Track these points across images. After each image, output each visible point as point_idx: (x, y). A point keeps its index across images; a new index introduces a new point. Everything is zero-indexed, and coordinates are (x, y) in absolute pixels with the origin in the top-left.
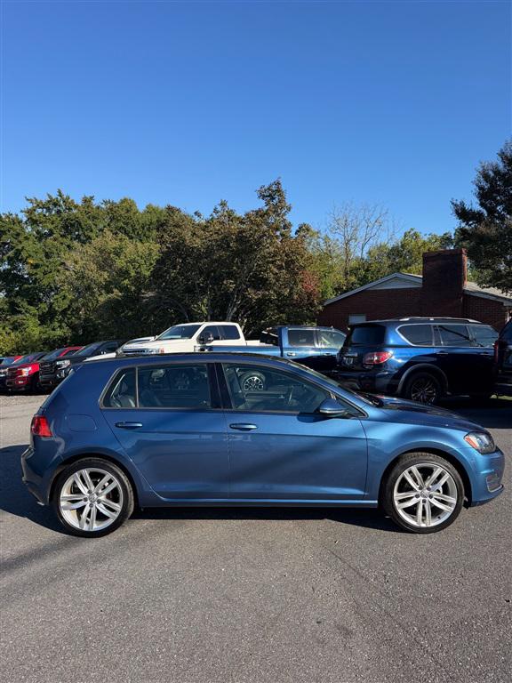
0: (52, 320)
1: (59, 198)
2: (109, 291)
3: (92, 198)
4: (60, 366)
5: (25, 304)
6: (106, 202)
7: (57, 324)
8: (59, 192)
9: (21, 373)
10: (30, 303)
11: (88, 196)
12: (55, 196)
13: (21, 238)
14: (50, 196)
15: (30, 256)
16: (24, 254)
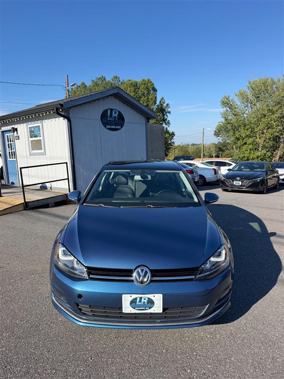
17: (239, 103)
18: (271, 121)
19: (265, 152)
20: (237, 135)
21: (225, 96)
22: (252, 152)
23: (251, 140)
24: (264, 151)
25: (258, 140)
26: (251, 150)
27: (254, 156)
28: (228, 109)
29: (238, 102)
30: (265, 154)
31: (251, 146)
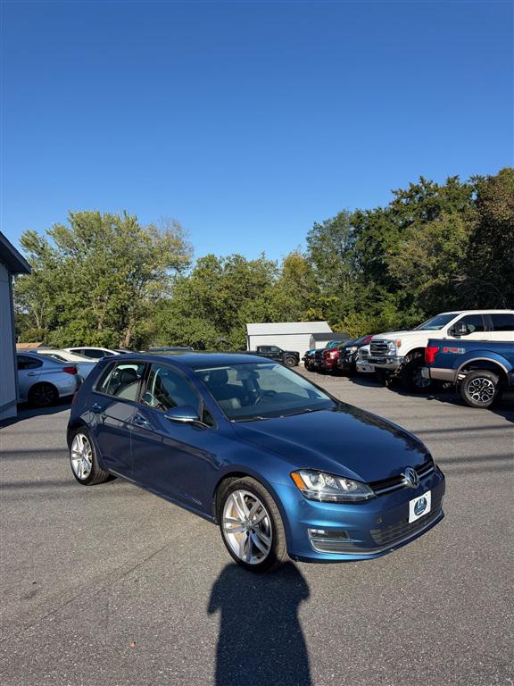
0: (409, 306)
1: (421, 185)
2: (435, 275)
3: (456, 178)
4: (349, 352)
5: (385, 292)
6: (473, 179)
7: (413, 310)
8: (422, 179)
9: (329, 356)
10: (389, 291)
11: (452, 176)
12: (417, 182)
13: (382, 230)
14: (411, 185)
15: (390, 246)
16: (384, 245)
17: (56, 247)
18: (115, 280)
19: (110, 332)
20: (59, 302)
21: (28, 232)
22: (88, 331)
23: (83, 312)
24: (107, 331)
25: (95, 312)
26: (85, 328)
27: (93, 339)
28: (36, 255)
29: (52, 244)
30: (110, 336)
31: (85, 323)
